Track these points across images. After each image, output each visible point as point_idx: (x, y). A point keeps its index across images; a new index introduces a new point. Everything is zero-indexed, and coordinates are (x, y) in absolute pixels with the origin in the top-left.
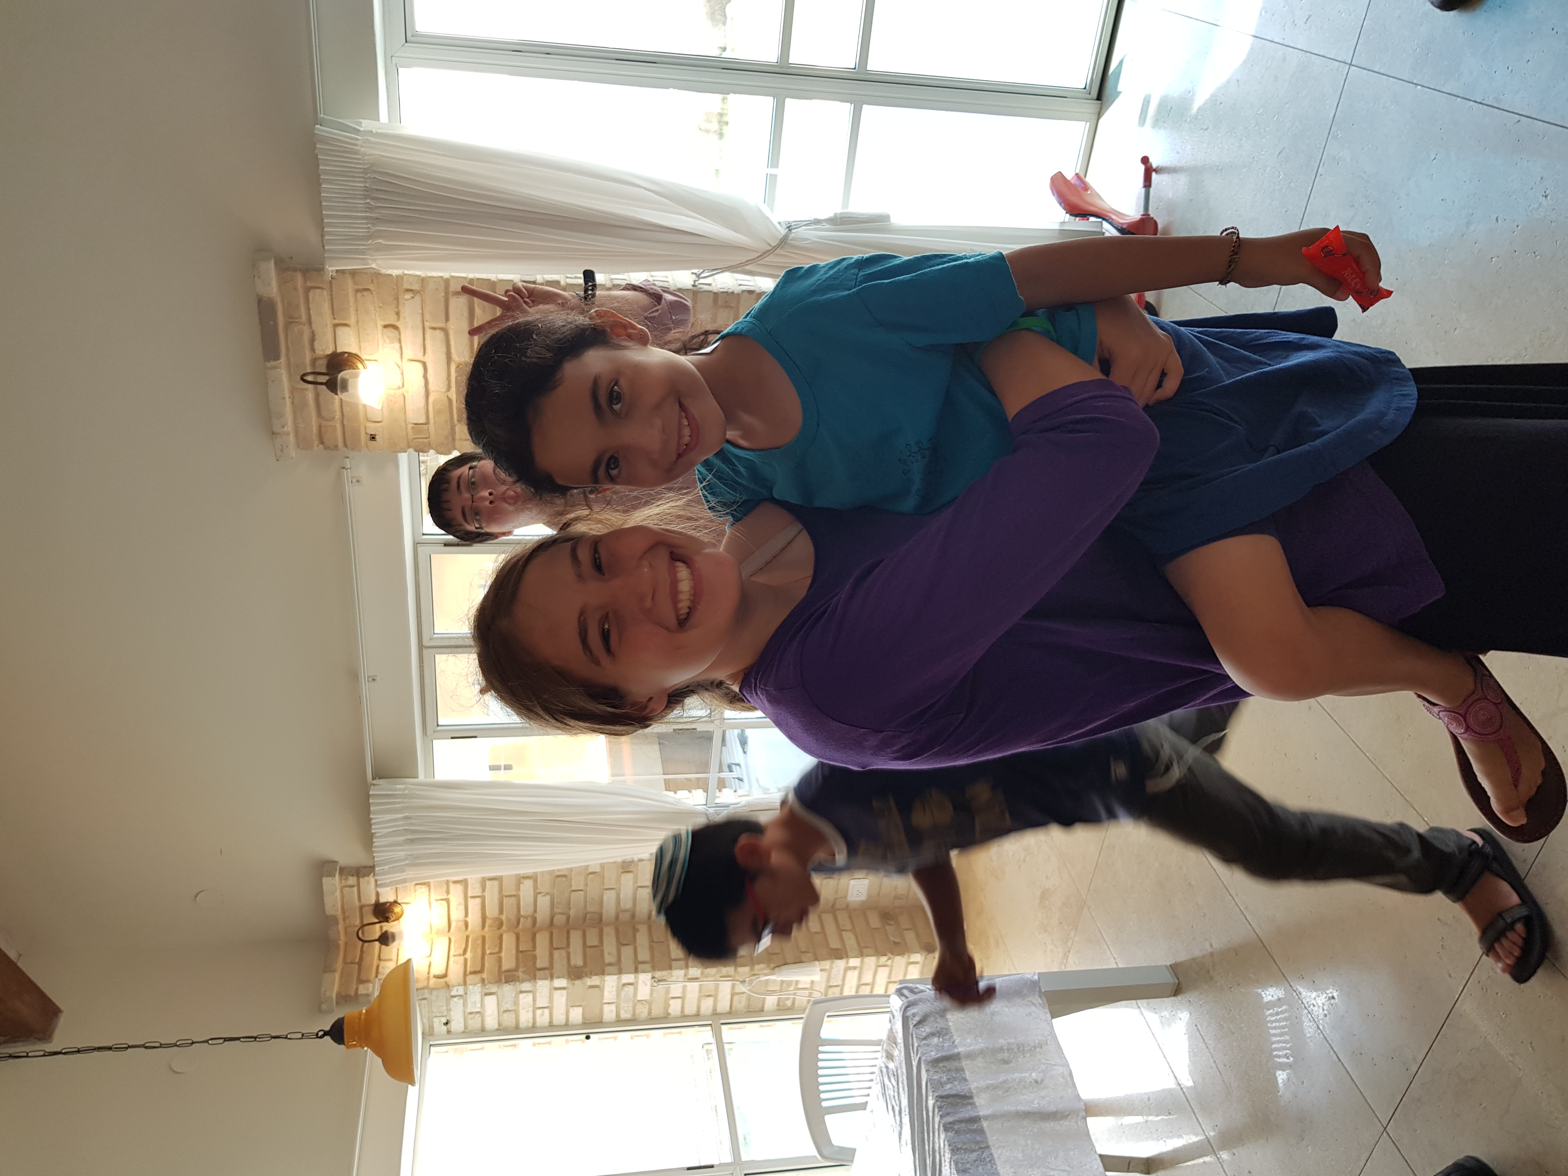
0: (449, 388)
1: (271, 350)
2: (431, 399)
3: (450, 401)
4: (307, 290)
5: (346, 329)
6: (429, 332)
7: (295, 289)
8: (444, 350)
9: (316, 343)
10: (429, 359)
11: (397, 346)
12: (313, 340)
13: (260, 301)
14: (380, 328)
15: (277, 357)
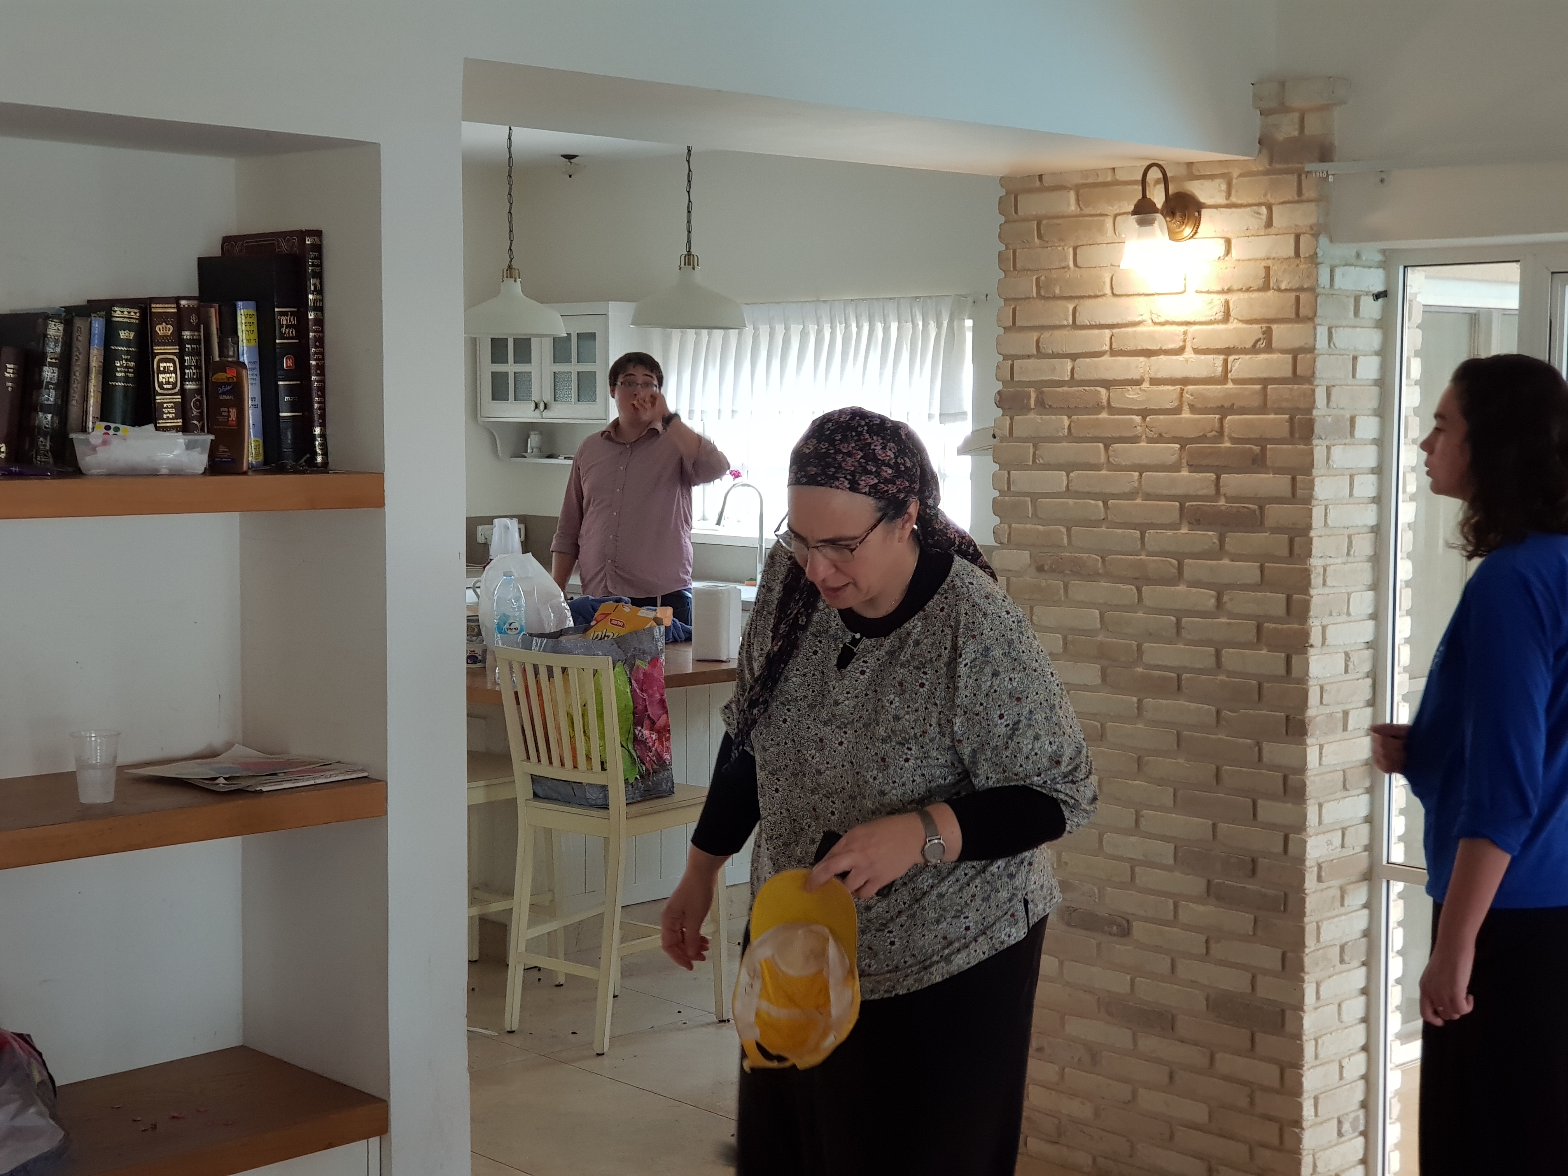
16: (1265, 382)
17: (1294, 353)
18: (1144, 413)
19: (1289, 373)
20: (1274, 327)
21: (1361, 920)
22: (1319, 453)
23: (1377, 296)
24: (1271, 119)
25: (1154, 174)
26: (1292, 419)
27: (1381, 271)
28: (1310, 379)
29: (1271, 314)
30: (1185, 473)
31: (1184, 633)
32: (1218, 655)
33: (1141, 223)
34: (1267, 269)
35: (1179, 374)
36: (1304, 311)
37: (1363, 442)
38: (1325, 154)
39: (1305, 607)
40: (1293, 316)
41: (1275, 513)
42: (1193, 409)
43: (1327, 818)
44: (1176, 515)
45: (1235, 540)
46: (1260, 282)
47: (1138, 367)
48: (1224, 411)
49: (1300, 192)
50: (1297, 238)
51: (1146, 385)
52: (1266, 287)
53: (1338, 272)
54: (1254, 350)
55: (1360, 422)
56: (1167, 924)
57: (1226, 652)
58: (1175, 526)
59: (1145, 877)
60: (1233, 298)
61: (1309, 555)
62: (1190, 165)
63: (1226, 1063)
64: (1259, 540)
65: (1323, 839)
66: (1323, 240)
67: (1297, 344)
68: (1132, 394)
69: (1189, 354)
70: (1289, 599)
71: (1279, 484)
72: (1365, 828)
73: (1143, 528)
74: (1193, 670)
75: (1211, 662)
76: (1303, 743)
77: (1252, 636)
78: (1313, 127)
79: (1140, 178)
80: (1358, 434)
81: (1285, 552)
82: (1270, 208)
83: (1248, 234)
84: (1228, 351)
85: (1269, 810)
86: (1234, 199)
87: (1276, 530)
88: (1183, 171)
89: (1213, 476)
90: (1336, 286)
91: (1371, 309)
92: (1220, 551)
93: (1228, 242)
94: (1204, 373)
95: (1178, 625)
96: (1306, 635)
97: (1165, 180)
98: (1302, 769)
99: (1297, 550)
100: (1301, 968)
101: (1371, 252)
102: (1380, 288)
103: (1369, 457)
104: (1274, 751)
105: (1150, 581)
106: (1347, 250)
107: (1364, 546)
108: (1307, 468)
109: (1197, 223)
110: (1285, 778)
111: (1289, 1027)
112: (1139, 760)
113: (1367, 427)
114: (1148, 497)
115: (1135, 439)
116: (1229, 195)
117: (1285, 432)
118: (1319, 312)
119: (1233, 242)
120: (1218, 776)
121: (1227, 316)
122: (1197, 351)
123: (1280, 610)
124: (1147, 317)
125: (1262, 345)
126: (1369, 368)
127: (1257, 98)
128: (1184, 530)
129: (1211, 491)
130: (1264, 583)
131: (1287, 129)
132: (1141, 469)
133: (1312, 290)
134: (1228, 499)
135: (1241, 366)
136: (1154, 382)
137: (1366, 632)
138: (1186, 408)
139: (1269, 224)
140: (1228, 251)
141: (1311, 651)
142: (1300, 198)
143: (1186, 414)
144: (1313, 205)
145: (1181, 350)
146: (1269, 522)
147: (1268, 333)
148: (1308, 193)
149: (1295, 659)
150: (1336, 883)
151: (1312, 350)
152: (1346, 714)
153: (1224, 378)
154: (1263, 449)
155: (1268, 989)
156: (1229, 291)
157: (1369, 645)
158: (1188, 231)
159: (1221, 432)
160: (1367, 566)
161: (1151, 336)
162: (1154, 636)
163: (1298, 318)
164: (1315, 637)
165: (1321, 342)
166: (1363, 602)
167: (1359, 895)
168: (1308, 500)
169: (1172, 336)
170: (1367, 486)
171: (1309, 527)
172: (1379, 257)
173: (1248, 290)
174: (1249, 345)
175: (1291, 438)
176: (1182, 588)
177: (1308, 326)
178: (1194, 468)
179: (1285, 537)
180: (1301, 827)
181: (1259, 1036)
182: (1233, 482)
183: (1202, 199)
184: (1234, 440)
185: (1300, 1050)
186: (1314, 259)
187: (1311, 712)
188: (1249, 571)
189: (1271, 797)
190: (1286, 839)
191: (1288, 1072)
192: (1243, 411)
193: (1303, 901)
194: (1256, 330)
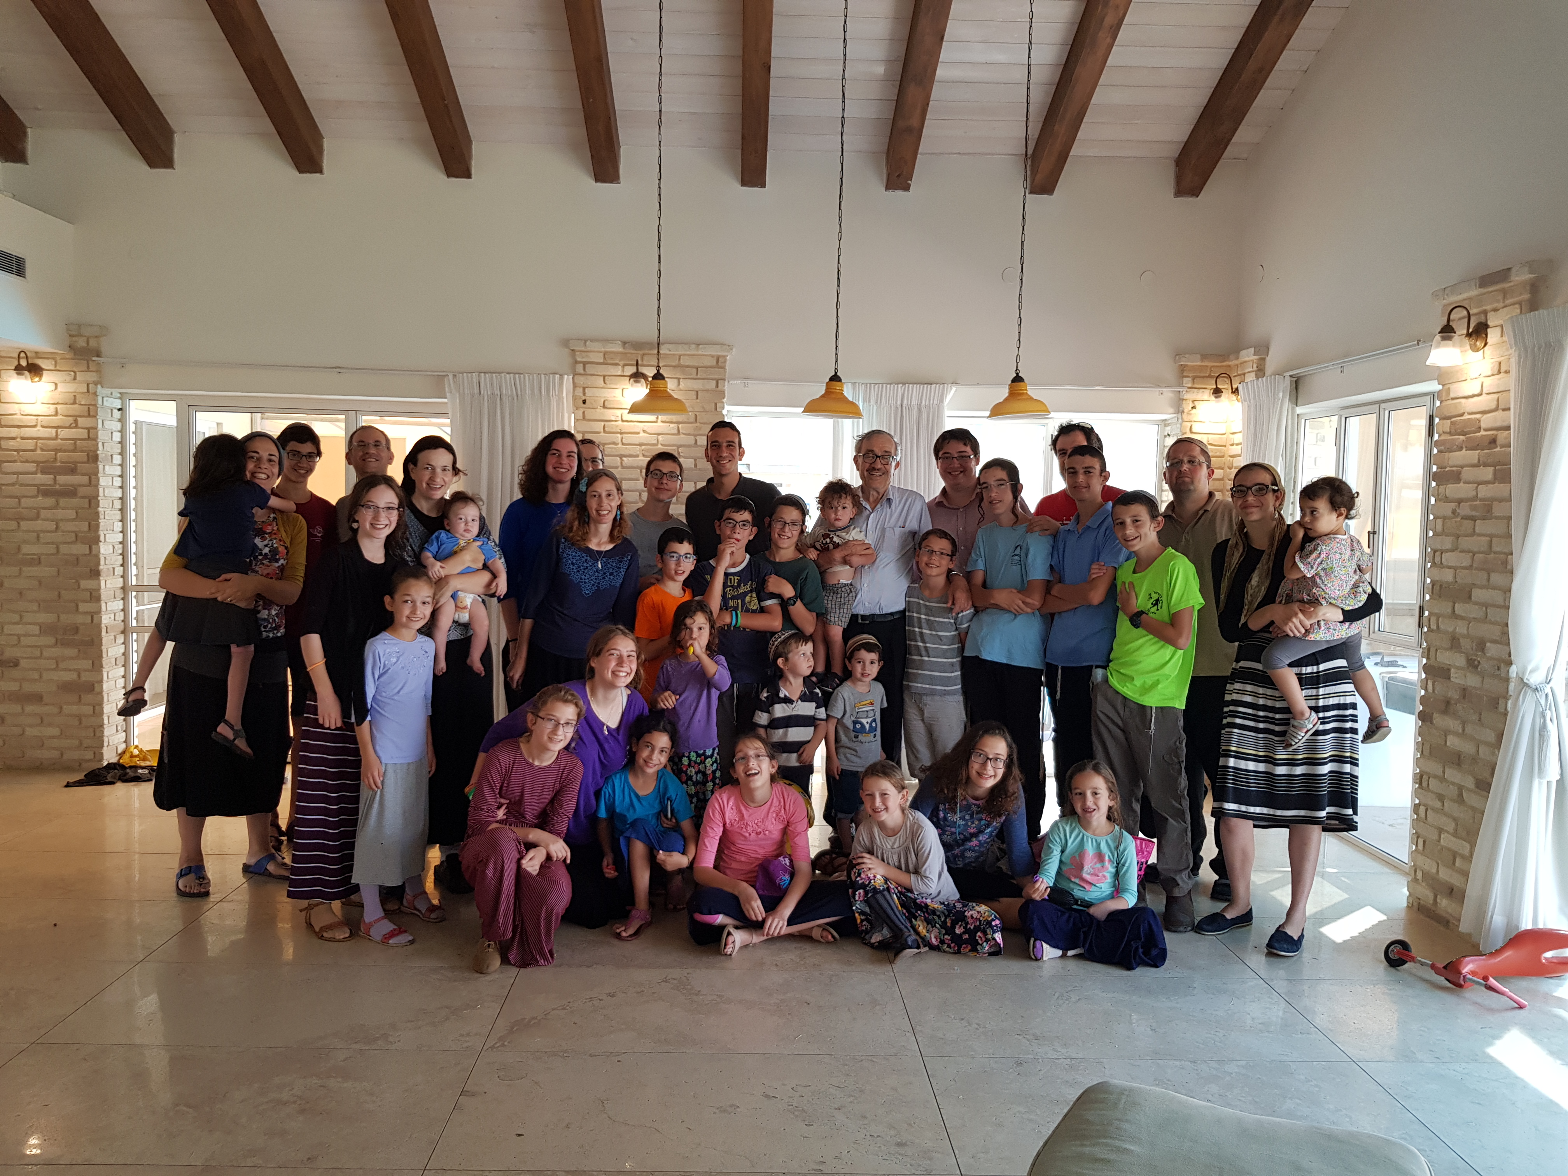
0: (1470, 414)
1: (1486, 281)
2: (1463, 401)
3: (1462, 415)
4: (1520, 303)
5: (1499, 335)
6: (1496, 396)
7: (1521, 294)
8: (1487, 409)
9: (1493, 313)
10: (1484, 397)
11: (1490, 373)
12: (1495, 310)
13: (1509, 269)
14: (1499, 359)
15: (1481, 286)
16: (75, 440)
17: (88, 429)
18: (18, 451)
19: (86, 437)
20: (79, 419)
21: (122, 649)
22: (101, 467)
23: (119, 410)
24: (74, 339)
25: (22, 355)
26: (88, 455)
27: (120, 401)
28: (95, 439)
29: (77, 413)
30: (39, 475)
31: (42, 540)
32: (58, 548)
33: (18, 374)
34: (75, 396)
35: (35, 435)
36: (91, 413)
37: (116, 465)
38: (98, 355)
39: (97, 526)
40: (87, 414)
41: (82, 491)
42: (42, 449)
43: (109, 609)
44: (36, 492)
45: (63, 502)
46: (72, 401)
47: (14, 432)
48: (56, 451)
49: (88, 367)
50: (88, 385)
51: (18, 440)
52: (74, 403)
53: (105, 399)
54: (70, 427)
55: (114, 456)
56: (36, 658)
57: (61, 546)
58: (36, 496)
59: (24, 641)
60: (59, 407)
61: (98, 506)
62: (37, 353)
63: (67, 709)
64: (75, 501)
65: (107, 616)
66: (99, 386)
67: (89, 426)
68: (12, 443)
69: (39, 428)
70: (89, 524)
71: (85, 479)
72: (122, 613)
73: (19, 498)
74: (46, 554)
75: (54, 551)
76: (99, 580)
77: (74, 539)
78: (93, 343)
79: (16, 355)
80: (114, 462)
81: (87, 505)
82: (75, 372)
83: (65, 382)
84: (57, 427)
85: (83, 607)
86: (58, 368)
87: (84, 497)
88: (34, 355)
89: (52, 476)
90: (105, 403)
91: (117, 415)
92: (56, 506)
93: (56, 384)
94: (47, 436)
95: (38, 537)
96: (99, 536)
97: (27, 357)
98: (99, 589)
99: (93, 504)
100: (102, 666)
101: (116, 392)
102: (120, 407)
103: (118, 471)
104: (85, 584)
105: (23, 519)
106: (106, 391)
107: (118, 504)
108: (96, 473)
109: (41, 376)
110: (91, 593)
111: (97, 689)
112: (21, 593)
113: (117, 459)
114: (22, 485)
115: (14, 462)
116: (56, 366)
117: (85, 459)
118: (99, 414)
119: (59, 385)
120: (59, 596)
121: (56, 414)
122: (43, 427)
123: (86, 528)
124: (18, 412)
125: (73, 425)
126: (117, 437)
127: (68, 329)
128: (40, 498)
129: (51, 482)
130: (78, 518)
131: (81, 343)
132: (17, 473)
133: (95, 405)
134: (60, 486)
135: (63, 433)
136: (22, 438)
137: (120, 537)
138: (38, 449)
139: (75, 379)
140: (56, 388)
141: (101, 544)
142: (88, 369)
143: (39, 452)
144: (94, 374)
145: (35, 426)
146: (80, 494)
147: (76, 421)
148: (91, 369)
149: (94, 547)
150: (113, 634)
151: (96, 428)
152: (114, 569)
153: (56, 438)
154: (76, 466)
155: (86, 677)
156: (58, 403)
157: (120, 543)
158: (37, 379)
159: (56, 459)
160: (119, 512)
161: (20, 420)
162: (25, 542)
163: (89, 416)
164: (102, 538)
165: (100, 426)
166: (118, 526)
167: (121, 639)
168: (97, 485)
169: (31, 421)
170: (118, 482)
171: (98, 496)
172: (119, 395)
173: (66, 404)
174: (68, 425)
175: (88, 462)
176: (40, 522)
177: (93, 419)
178: (43, 473)
179: (87, 500)
180: (99, 612)
181: (82, 696)
182: (61, 479)
183: (43, 366)
184: (62, 462)
185: (103, 697)
186: (95, 394)
187: (101, 567)
188: (72, 514)
189: (84, 601)
190: (92, 617)
191: (97, 708)
192: (65, 451)
193: (101, 640)
194: (71, 420)
